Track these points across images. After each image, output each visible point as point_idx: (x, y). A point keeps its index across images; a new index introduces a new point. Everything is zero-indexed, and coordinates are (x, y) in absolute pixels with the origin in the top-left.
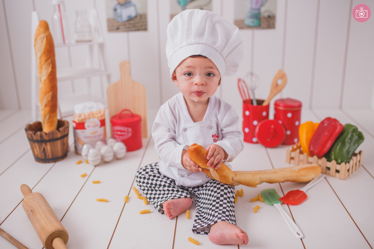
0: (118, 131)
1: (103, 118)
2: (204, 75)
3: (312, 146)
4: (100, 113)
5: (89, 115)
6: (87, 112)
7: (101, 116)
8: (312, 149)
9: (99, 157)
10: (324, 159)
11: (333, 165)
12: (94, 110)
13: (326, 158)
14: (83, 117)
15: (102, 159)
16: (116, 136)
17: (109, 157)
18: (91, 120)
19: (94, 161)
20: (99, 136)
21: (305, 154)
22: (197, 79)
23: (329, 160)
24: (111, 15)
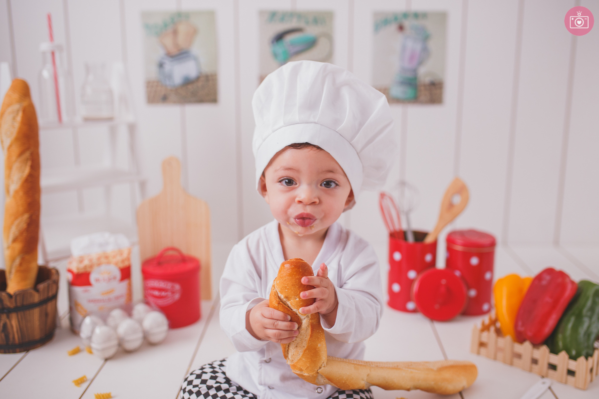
0: (154, 289)
1: (126, 264)
2: (317, 184)
3: (520, 323)
4: (121, 254)
5: (99, 259)
6: (95, 252)
7: (123, 261)
8: (521, 329)
9: (114, 342)
10: (544, 349)
11: (561, 359)
12: (110, 249)
13: (548, 346)
14: (86, 262)
15: (120, 344)
16: (151, 300)
17: (134, 341)
18: (103, 268)
19: (103, 350)
20: (117, 298)
21: (508, 338)
22: (303, 192)
23: (554, 351)
24: (154, 73)
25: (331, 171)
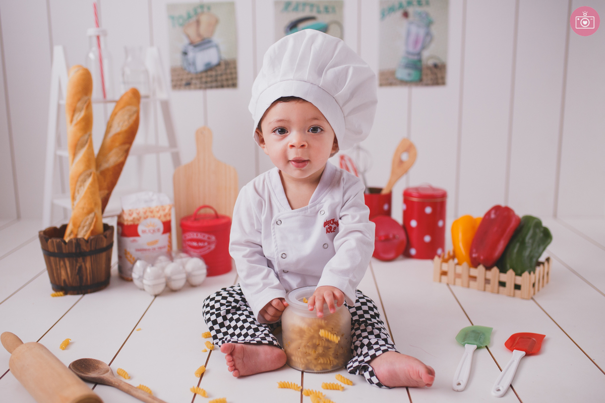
0: (191, 240)
1: (167, 219)
2: (305, 130)
3: (474, 251)
4: (164, 210)
5: (145, 213)
6: (141, 207)
7: (165, 216)
8: (474, 255)
9: (163, 280)
10: (495, 270)
11: (509, 277)
12: (154, 205)
13: (498, 267)
14: (135, 215)
15: (167, 285)
17: (179, 283)
18: (149, 220)
19: (155, 285)
20: (160, 248)
21: (465, 265)
22: (293, 137)
23: (503, 270)
24: (178, 61)
25: (316, 119)
